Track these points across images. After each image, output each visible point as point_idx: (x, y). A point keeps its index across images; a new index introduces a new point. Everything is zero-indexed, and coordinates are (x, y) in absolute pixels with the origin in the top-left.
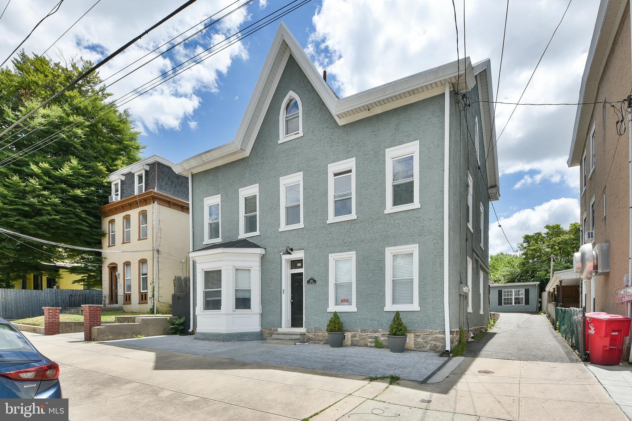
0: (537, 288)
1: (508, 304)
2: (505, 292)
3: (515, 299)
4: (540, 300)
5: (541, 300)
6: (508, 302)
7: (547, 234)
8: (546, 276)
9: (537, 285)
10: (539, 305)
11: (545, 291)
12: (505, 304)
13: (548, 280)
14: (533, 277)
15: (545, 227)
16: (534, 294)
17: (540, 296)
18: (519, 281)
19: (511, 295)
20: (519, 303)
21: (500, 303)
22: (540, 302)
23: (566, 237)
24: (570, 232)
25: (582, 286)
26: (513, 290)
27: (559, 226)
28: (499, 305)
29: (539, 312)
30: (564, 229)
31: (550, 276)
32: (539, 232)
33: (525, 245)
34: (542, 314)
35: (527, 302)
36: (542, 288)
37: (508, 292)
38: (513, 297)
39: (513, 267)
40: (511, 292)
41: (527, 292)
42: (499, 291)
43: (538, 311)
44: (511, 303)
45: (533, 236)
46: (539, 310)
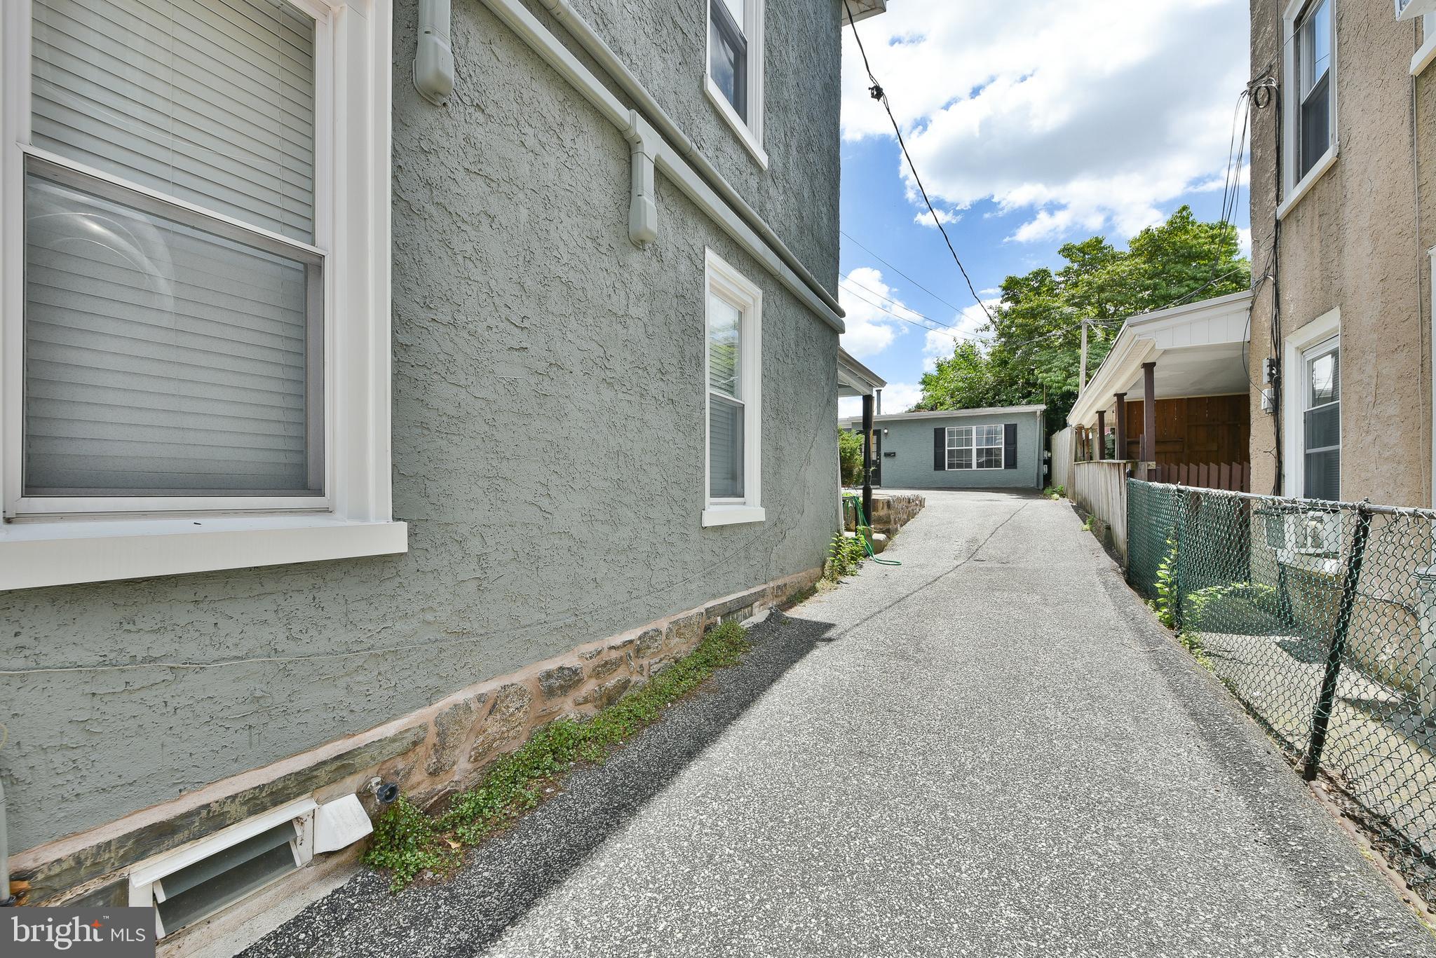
0: (1038, 424)
1: (960, 466)
2: (951, 433)
3: (979, 452)
4: (1047, 454)
5: (1049, 454)
6: (961, 460)
7: (1067, 272)
8: (1065, 384)
9: (1038, 413)
10: (1045, 469)
11: (1065, 425)
12: (951, 466)
13: (1069, 398)
14: (1029, 391)
15: (1059, 252)
16: (1029, 438)
17: (1048, 446)
18: (991, 405)
19: (969, 442)
20: (989, 464)
21: (939, 465)
22: (1048, 462)
23: (1124, 267)
24: (1137, 253)
25: (1279, 371)
26: (974, 428)
27: (1101, 242)
28: (935, 469)
29: (1044, 489)
30: (1115, 250)
31: (1077, 386)
32: (1044, 268)
33: (1007, 306)
34: (1056, 496)
35: (1012, 462)
36: (1054, 420)
37: (960, 432)
38: (974, 448)
39: (975, 367)
40: (969, 432)
41: (1011, 432)
42: (936, 430)
43: (1041, 487)
44: (970, 466)
45: (1027, 279)
46: (1044, 484)
